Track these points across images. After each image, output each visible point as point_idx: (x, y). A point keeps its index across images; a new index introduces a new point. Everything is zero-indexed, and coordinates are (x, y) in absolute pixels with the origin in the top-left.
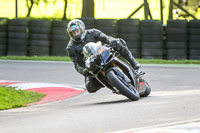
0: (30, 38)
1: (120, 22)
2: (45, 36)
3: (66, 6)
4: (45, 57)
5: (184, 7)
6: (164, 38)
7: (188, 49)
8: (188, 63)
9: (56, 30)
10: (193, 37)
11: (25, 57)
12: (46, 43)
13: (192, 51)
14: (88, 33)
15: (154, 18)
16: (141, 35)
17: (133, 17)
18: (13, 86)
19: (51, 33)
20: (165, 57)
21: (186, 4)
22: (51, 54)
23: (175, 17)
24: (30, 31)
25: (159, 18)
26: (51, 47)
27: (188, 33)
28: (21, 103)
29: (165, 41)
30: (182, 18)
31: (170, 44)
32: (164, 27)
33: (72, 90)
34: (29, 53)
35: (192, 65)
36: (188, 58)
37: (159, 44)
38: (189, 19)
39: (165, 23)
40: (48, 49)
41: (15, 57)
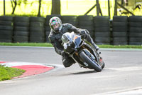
0: (14, 30)
1: (79, 18)
2: (25, 28)
3: (40, 7)
4: (25, 43)
5: (125, 7)
6: (111, 29)
7: (128, 37)
8: (128, 47)
9: (33, 24)
10: (132, 29)
11: (10, 43)
12: (26, 33)
13: (131, 39)
14: (63, 26)
15: (104, 15)
16: (94, 27)
17: (88, 14)
18: (3, 64)
19: (30, 26)
20: (112, 43)
21: (127, 5)
22: (29, 41)
23: (119, 14)
24: (14, 25)
25: (107, 15)
26: (29, 36)
27: (129, 26)
28: (8, 77)
29: (111, 32)
30: (124, 15)
31: (115, 34)
32: (111, 22)
33: (45, 68)
34: (13, 41)
35: (131, 49)
36: (128, 44)
37: (107, 33)
38: (129, 15)
39: (112, 19)
40: (27, 37)
41: (3, 43)
